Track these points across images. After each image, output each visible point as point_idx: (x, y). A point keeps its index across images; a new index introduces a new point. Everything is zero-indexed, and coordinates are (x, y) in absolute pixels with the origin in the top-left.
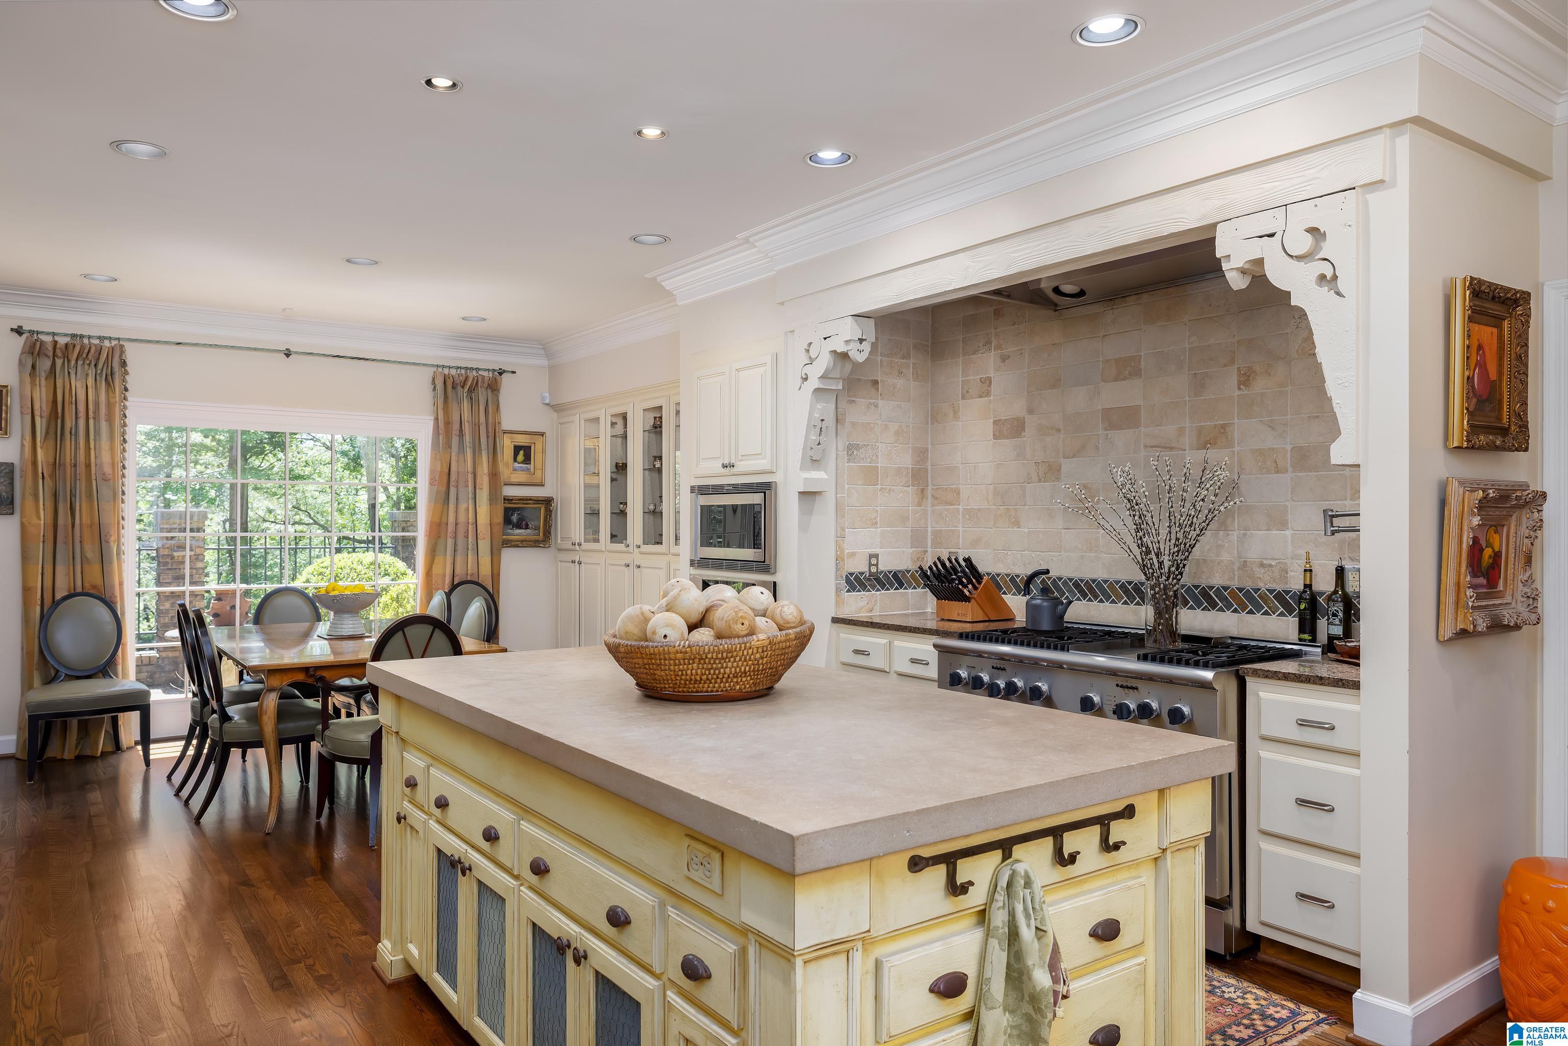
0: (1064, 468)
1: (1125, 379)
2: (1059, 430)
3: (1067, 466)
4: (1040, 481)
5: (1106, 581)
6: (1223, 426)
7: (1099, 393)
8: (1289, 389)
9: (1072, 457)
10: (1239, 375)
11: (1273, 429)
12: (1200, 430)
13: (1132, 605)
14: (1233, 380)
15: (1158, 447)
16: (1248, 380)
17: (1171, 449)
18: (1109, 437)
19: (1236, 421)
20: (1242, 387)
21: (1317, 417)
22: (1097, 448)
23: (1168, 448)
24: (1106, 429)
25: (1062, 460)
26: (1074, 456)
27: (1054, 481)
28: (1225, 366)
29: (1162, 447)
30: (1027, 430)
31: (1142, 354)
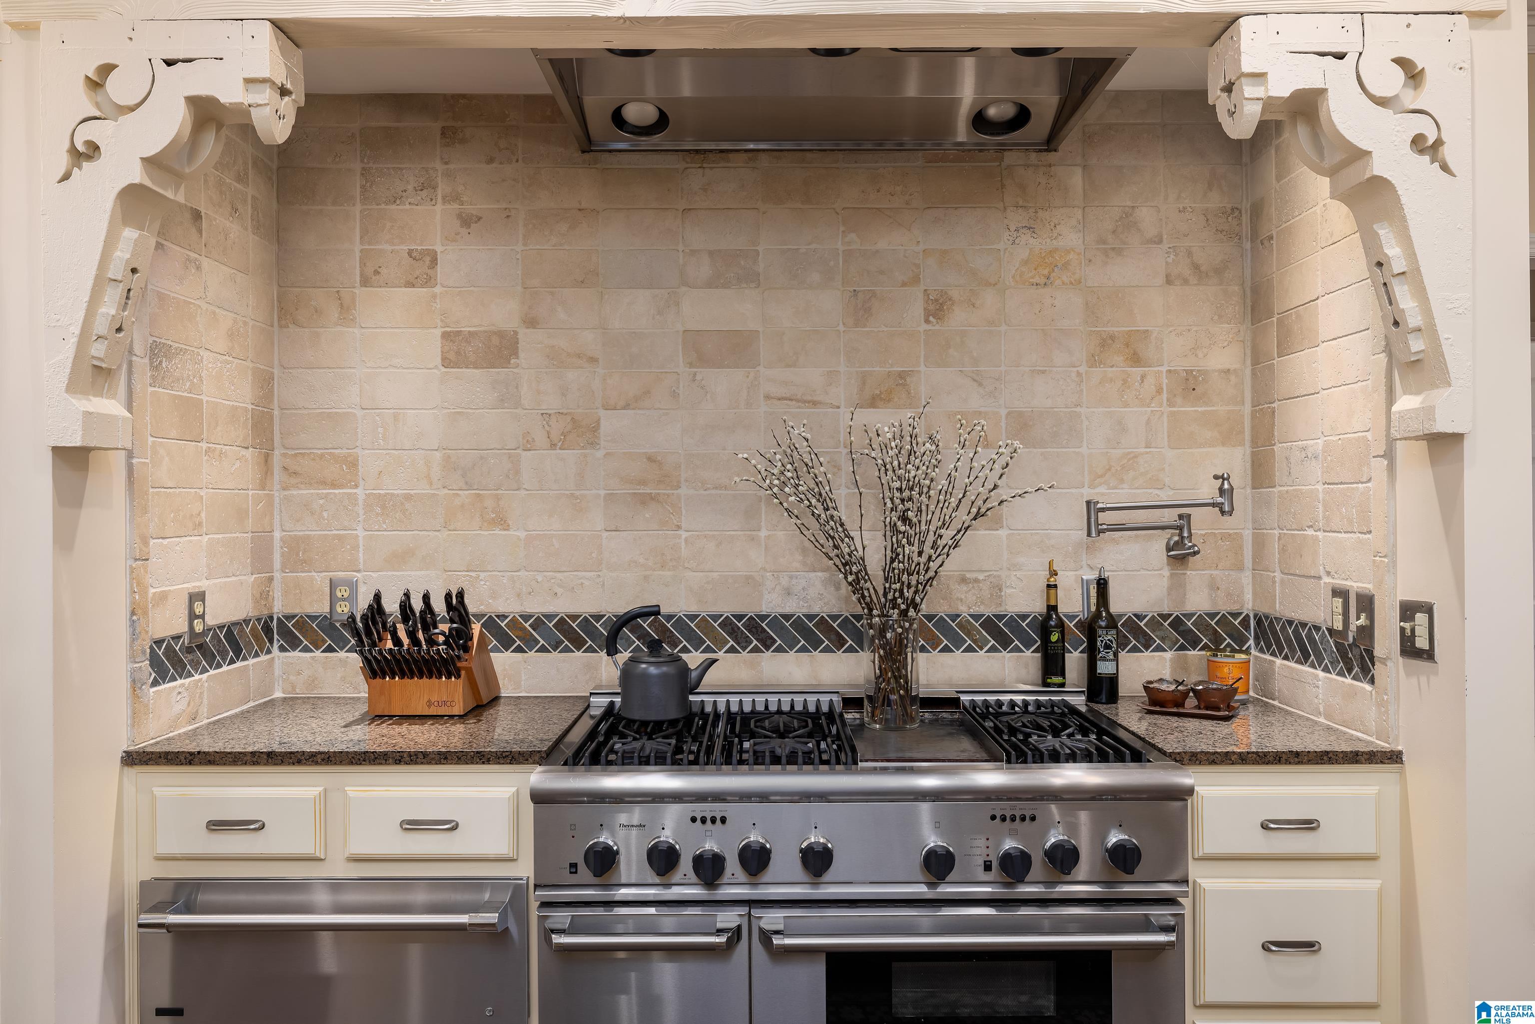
0: (606, 426)
1: (726, 286)
2: (593, 360)
3: (610, 423)
4: (553, 446)
5: (693, 617)
6: (902, 375)
7: (677, 304)
8: (1003, 328)
9: (624, 408)
10: (927, 300)
11: (980, 384)
12: (864, 379)
13: (744, 654)
14: (917, 309)
15: (791, 400)
16: (941, 309)
17: (815, 404)
18: (698, 377)
19: (922, 368)
20: (931, 319)
21: (1043, 372)
22: (674, 395)
23: (809, 402)
24: (691, 365)
25: (602, 413)
26: (626, 407)
27: (583, 448)
28: (904, 284)
29: (798, 401)
30: (522, 355)
31: (760, 248)
